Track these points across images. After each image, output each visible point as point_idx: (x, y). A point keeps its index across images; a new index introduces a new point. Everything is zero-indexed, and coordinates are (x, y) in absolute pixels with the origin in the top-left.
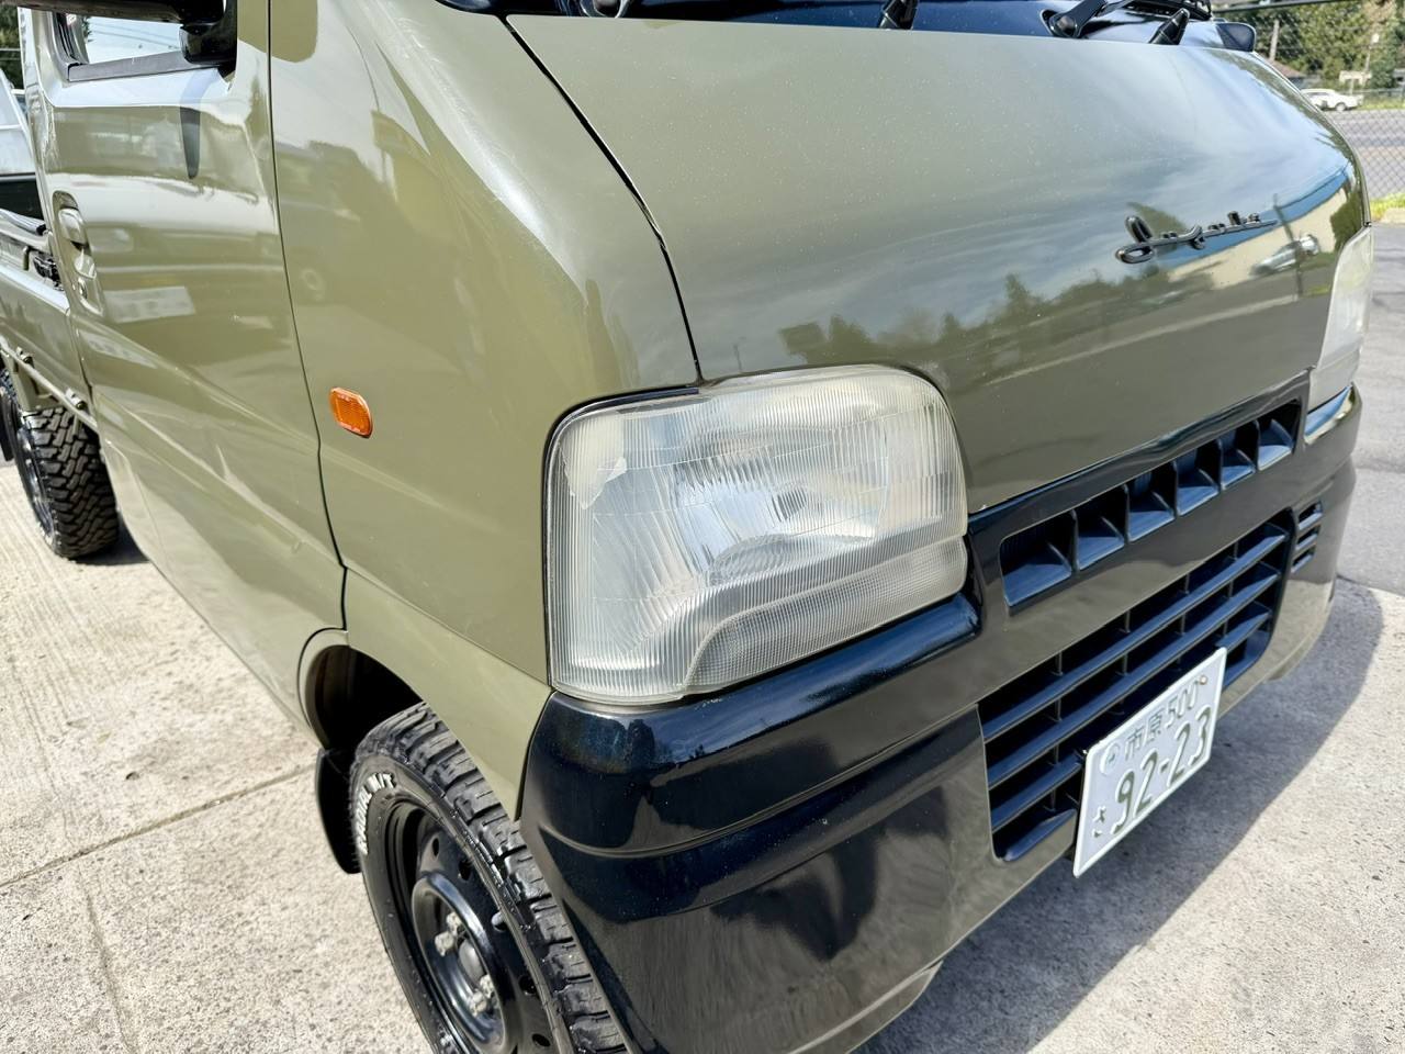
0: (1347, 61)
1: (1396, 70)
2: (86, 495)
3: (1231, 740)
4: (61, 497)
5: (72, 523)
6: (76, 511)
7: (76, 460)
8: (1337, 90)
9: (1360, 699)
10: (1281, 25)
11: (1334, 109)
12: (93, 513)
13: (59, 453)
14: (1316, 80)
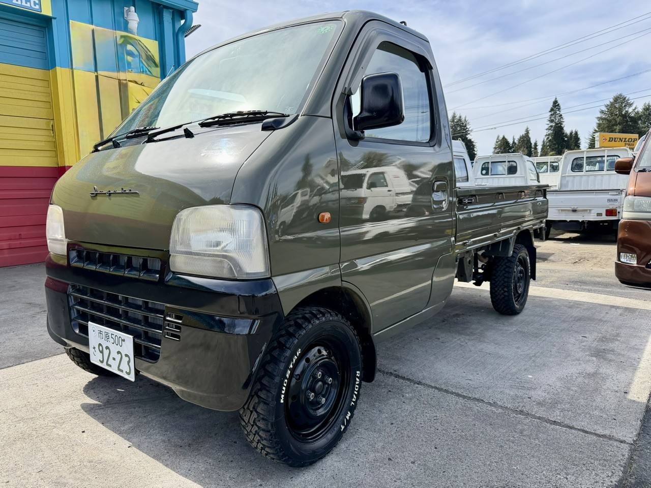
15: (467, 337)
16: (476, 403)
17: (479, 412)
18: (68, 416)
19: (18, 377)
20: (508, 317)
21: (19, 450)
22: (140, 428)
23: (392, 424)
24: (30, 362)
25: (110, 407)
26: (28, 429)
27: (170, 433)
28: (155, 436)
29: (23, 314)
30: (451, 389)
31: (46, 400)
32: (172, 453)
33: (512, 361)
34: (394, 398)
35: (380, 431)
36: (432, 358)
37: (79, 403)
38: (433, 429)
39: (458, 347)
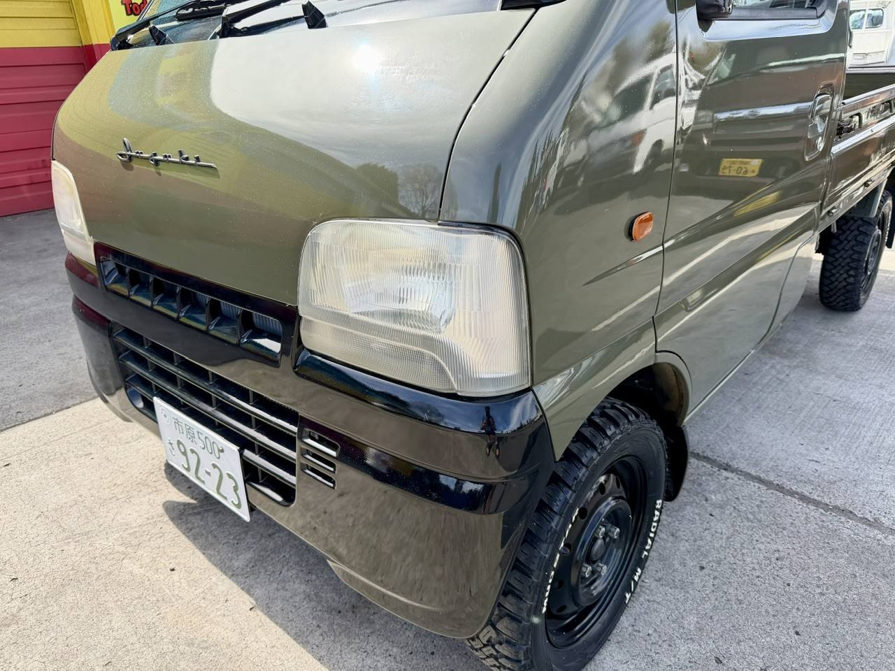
15: (786, 362)
16: (843, 519)
17: (853, 541)
18: (144, 528)
19: (61, 438)
20: (843, 316)
21: (72, 609)
22: (265, 564)
23: (702, 568)
24: (77, 404)
25: (211, 510)
26: (83, 559)
27: (318, 578)
28: (291, 583)
29: (61, 304)
30: (788, 485)
31: (107, 491)
32: (325, 628)
33: (880, 419)
34: (690, 504)
35: (683, 586)
36: (737, 410)
37: (160, 499)
38: (779, 584)
39: (775, 385)
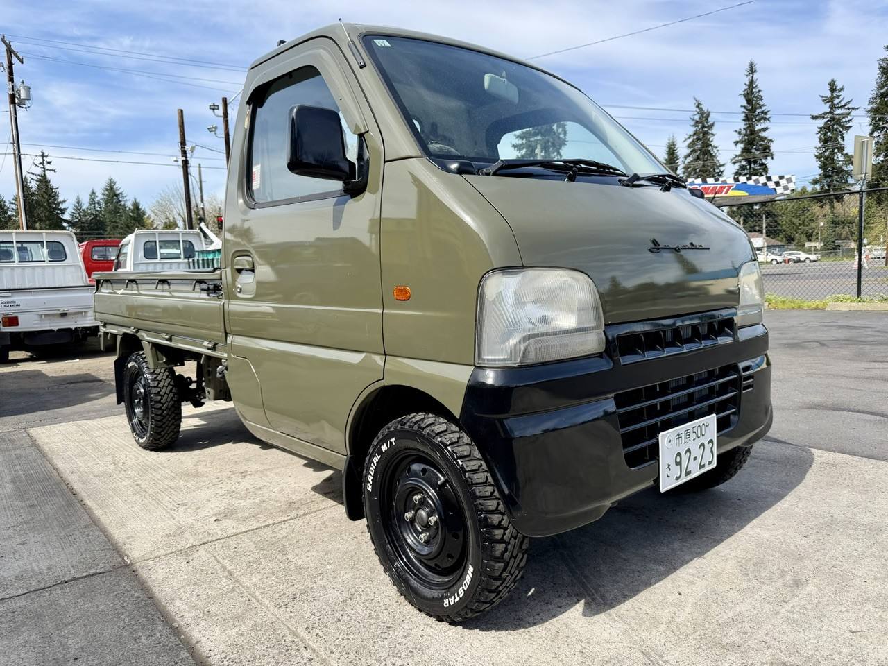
0: (808, 237)
1: (836, 241)
2: (170, 413)
3: (741, 498)
4: (158, 413)
5: (161, 427)
6: (164, 421)
7: (168, 395)
8: (804, 251)
9: (802, 484)
10: (767, 217)
11: (804, 261)
12: (171, 422)
13: (161, 391)
14: (792, 246)
